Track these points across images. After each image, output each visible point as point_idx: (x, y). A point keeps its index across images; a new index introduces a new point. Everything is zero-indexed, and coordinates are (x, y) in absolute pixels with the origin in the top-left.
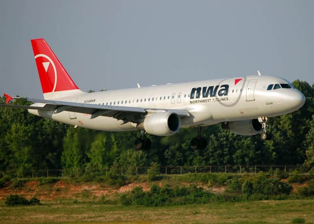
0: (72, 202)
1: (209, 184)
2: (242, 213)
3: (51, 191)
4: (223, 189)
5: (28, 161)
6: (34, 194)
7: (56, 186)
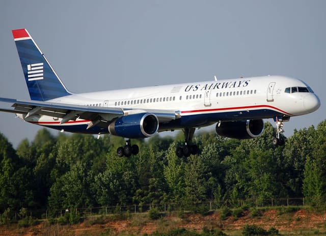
3: (291, 220)
6: (273, 224)
7: (296, 216)
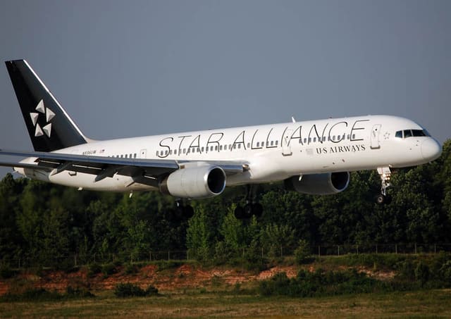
0: (198, 291)
1: (375, 268)
2: (414, 305)
4: (392, 275)
5: (146, 240)
